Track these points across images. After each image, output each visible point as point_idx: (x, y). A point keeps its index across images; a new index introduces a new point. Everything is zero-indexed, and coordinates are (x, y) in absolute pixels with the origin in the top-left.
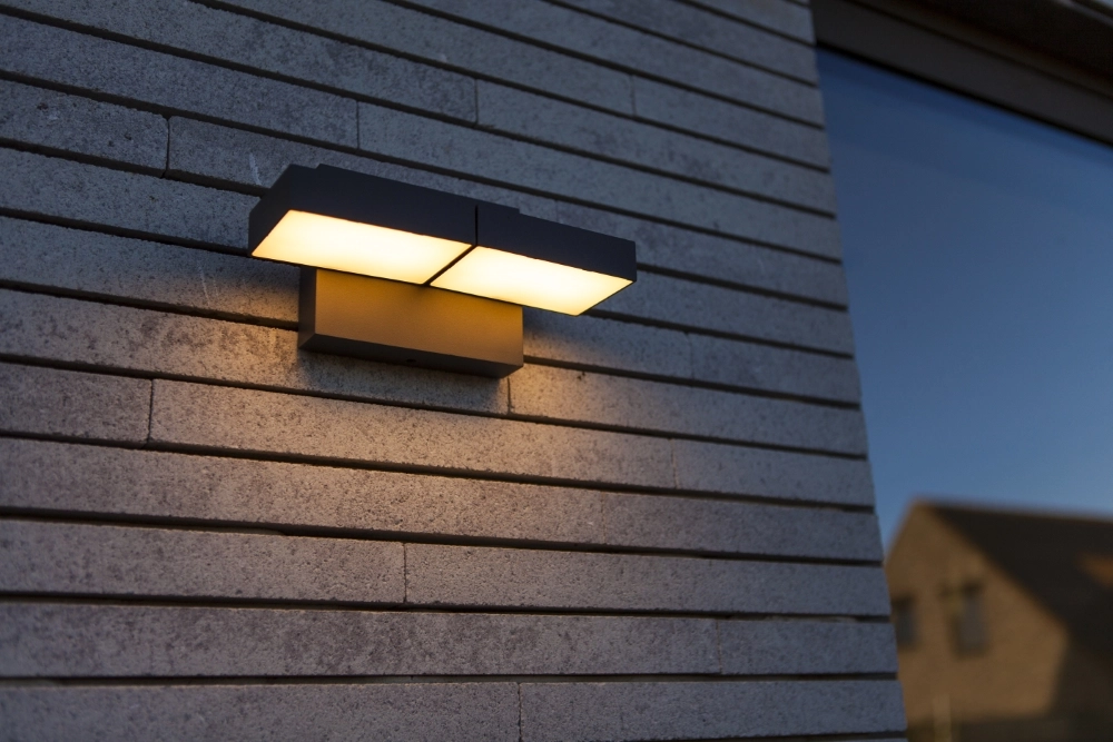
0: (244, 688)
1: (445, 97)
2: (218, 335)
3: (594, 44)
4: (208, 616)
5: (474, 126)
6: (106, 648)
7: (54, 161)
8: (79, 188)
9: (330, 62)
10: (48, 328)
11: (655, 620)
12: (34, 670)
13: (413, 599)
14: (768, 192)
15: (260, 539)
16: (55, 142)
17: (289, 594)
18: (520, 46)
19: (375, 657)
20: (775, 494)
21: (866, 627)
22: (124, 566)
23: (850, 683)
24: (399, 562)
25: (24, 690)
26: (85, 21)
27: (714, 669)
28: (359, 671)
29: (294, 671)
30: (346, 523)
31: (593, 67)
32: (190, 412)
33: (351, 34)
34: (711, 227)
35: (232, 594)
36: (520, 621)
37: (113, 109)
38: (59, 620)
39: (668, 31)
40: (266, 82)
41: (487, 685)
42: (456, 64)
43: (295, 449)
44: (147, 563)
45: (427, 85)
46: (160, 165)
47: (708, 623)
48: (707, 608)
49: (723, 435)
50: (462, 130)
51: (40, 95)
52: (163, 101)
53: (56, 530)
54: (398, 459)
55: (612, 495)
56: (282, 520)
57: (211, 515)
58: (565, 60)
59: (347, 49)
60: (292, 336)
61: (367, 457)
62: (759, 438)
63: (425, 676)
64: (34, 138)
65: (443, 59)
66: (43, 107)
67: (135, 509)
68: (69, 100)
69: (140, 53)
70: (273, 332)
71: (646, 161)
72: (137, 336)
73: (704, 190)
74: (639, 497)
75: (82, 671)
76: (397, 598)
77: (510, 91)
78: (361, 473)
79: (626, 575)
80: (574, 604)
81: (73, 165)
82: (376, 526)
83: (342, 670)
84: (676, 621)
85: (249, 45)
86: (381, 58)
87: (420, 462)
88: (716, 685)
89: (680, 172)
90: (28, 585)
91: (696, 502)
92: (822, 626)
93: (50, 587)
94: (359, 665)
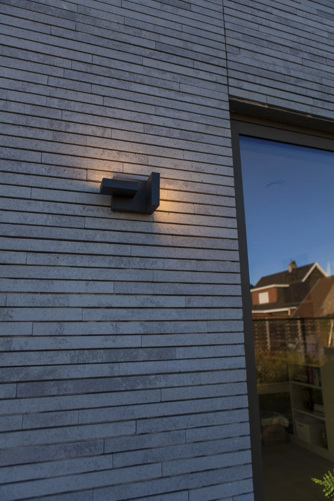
0: (101, 269)
1: (141, 160)
2: (96, 209)
3: (175, 145)
4: (95, 257)
5: (147, 165)
6: (78, 262)
7: (67, 180)
8: (71, 184)
9: (117, 156)
10: (67, 209)
11: (182, 260)
12: (66, 265)
13: (132, 255)
14: (216, 173)
15: (104, 244)
16: (67, 177)
17: (109, 254)
18: (158, 147)
19: (125, 265)
20: (212, 236)
21: (233, 263)
22: (81, 248)
23: (228, 274)
24: (130, 249)
25: (65, 268)
26: (71, 154)
27: (195, 270)
28: (122, 267)
29: (110, 267)
30: (120, 241)
31: (175, 150)
32: (91, 223)
33: (122, 150)
34: (201, 181)
35: (99, 253)
36: (154, 260)
37: (77, 169)
38: (70, 257)
39: (193, 140)
40: (105, 161)
41: (147, 271)
42: (143, 153)
43: (110, 229)
44: (85, 248)
45: (137, 158)
46: (85, 179)
47: (195, 261)
48: (194, 258)
49: (201, 224)
50: (145, 166)
51: (64, 168)
52: (86, 167)
53: (69, 243)
54: (130, 230)
55: (174, 237)
56: (108, 241)
57: (95, 240)
58: (168, 149)
59: (121, 153)
60: (110, 208)
61: (124, 230)
62: (209, 225)
63: (134, 269)
64: (63, 176)
65: (141, 152)
66: (65, 170)
67: (82, 239)
68: (69, 169)
69: (82, 158)
70: (106, 208)
71: (186, 169)
72: (82, 210)
73: (199, 174)
74: (181, 237)
75: (74, 265)
76: (129, 255)
77: (155, 157)
78: (123, 233)
79: (177, 251)
80: (165, 257)
81: (70, 180)
82: (126, 242)
83: (119, 267)
84: (187, 260)
85: (102, 154)
86: (128, 153)
87: (135, 231)
88: (196, 273)
89: (194, 170)
90: (65, 251)
91: (193, 238)
92: (222, 262)
93: (69, 252)
94: (122, 266)
